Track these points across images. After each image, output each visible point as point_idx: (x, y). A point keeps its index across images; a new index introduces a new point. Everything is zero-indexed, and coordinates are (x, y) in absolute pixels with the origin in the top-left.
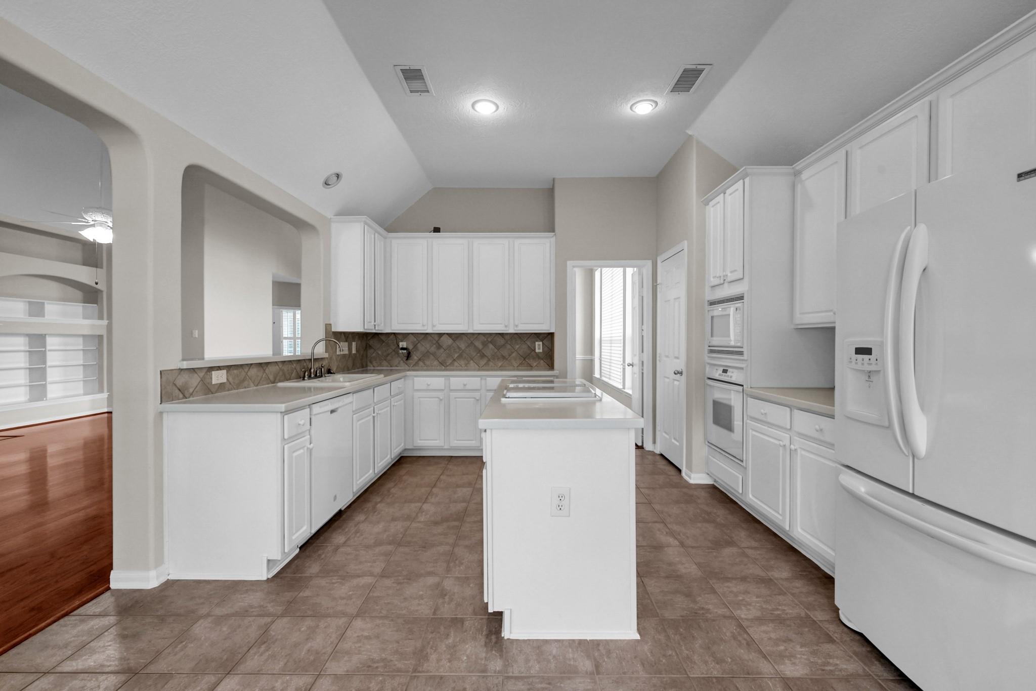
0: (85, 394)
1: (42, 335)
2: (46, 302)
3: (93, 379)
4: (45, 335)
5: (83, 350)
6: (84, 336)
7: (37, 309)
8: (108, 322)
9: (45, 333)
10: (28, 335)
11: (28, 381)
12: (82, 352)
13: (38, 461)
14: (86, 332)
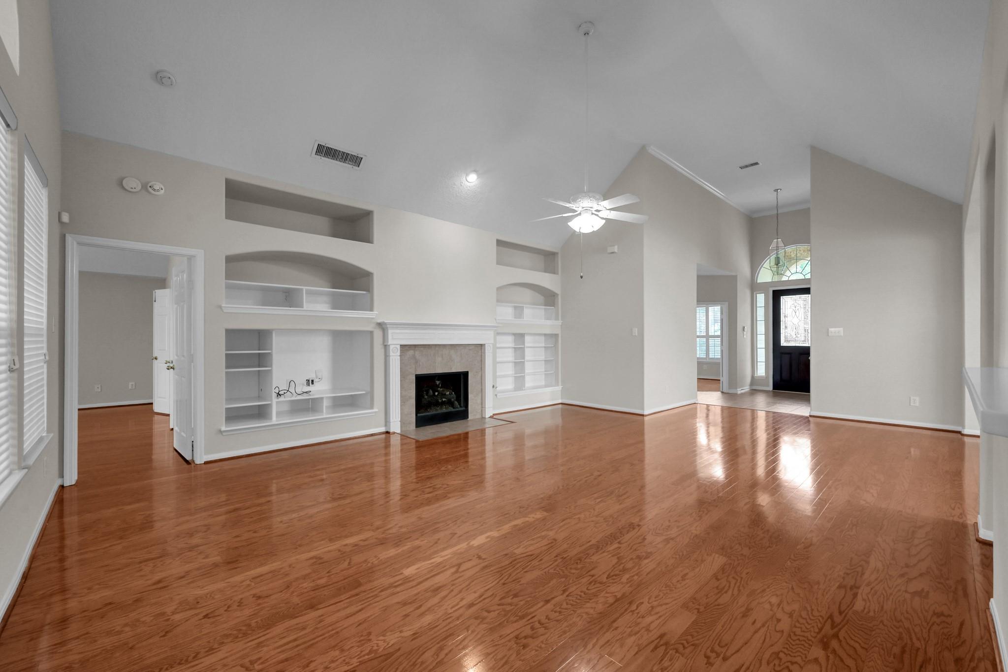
0: (546, 386)
1: (522, 334)
2: (525, 305)
3: (552, 373)
4: (524, 334)
5: (545, 347)
6: (545, 335)
7: (519, 311)
8: (562, 323)
9: (524, 332)
10: (514, 334)
11: (514, 372)
12: (544, 349)
13: (519, 440)
14: (548, 332)
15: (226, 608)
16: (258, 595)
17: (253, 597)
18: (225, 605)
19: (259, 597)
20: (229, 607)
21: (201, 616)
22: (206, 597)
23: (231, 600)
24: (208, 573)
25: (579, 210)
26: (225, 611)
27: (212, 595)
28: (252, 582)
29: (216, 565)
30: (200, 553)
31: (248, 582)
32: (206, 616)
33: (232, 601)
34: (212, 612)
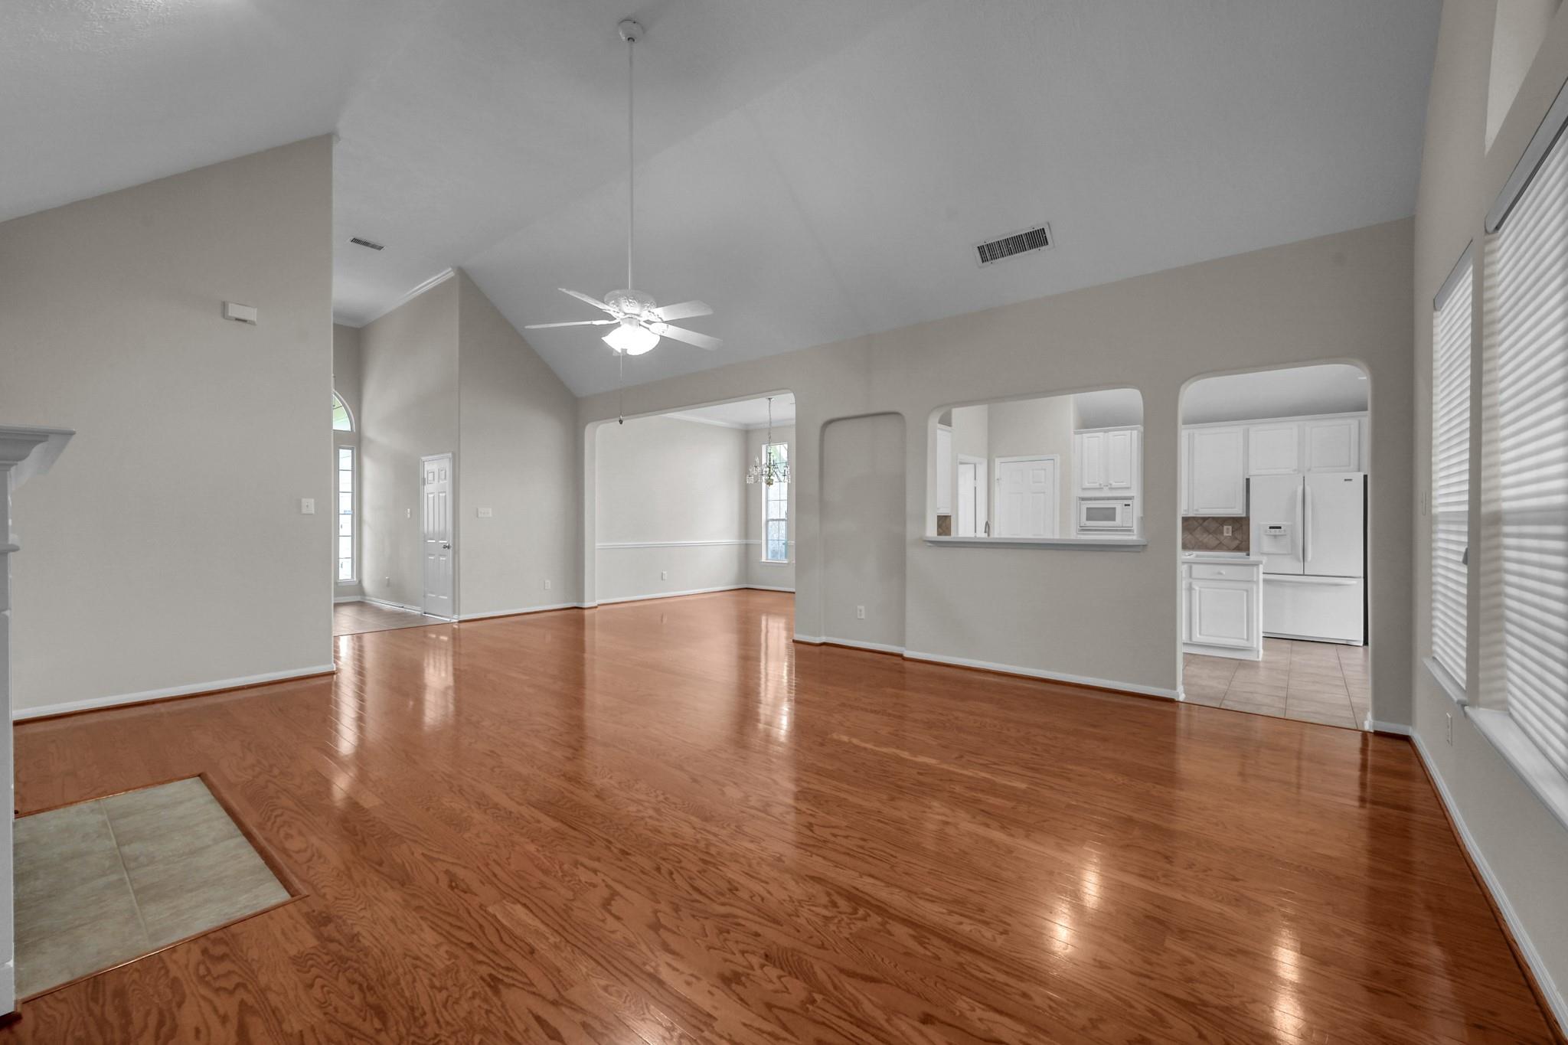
15: (1209, 873)
16: (1166, 860)
17: (1172, 862)
18: (1207, 875)
19: (1167, 858)
20: (1205, 871)
21: (1240, 883)
22: (1223, 899)
23: (1197, 876)
24: (1203, 929)
25: (619, 317)
26: (1211, 870)
27: (1214, 896)
28: (1158, 877)
29: (1183, 934)
30: (1190, 980)
31: (1162, 880)
32: (1237, 880)
33: (1197, 874)
34: (1226, 879)
